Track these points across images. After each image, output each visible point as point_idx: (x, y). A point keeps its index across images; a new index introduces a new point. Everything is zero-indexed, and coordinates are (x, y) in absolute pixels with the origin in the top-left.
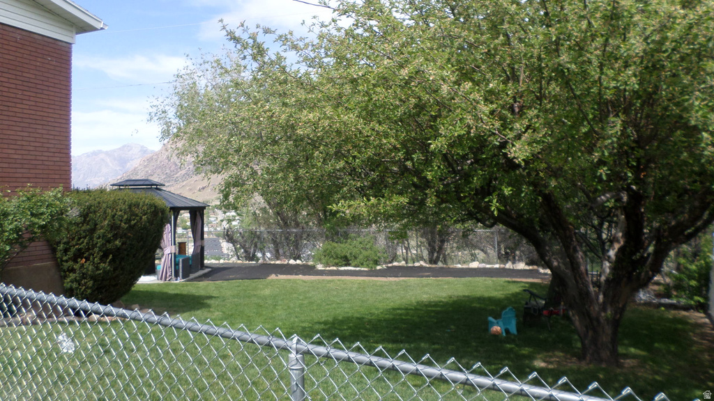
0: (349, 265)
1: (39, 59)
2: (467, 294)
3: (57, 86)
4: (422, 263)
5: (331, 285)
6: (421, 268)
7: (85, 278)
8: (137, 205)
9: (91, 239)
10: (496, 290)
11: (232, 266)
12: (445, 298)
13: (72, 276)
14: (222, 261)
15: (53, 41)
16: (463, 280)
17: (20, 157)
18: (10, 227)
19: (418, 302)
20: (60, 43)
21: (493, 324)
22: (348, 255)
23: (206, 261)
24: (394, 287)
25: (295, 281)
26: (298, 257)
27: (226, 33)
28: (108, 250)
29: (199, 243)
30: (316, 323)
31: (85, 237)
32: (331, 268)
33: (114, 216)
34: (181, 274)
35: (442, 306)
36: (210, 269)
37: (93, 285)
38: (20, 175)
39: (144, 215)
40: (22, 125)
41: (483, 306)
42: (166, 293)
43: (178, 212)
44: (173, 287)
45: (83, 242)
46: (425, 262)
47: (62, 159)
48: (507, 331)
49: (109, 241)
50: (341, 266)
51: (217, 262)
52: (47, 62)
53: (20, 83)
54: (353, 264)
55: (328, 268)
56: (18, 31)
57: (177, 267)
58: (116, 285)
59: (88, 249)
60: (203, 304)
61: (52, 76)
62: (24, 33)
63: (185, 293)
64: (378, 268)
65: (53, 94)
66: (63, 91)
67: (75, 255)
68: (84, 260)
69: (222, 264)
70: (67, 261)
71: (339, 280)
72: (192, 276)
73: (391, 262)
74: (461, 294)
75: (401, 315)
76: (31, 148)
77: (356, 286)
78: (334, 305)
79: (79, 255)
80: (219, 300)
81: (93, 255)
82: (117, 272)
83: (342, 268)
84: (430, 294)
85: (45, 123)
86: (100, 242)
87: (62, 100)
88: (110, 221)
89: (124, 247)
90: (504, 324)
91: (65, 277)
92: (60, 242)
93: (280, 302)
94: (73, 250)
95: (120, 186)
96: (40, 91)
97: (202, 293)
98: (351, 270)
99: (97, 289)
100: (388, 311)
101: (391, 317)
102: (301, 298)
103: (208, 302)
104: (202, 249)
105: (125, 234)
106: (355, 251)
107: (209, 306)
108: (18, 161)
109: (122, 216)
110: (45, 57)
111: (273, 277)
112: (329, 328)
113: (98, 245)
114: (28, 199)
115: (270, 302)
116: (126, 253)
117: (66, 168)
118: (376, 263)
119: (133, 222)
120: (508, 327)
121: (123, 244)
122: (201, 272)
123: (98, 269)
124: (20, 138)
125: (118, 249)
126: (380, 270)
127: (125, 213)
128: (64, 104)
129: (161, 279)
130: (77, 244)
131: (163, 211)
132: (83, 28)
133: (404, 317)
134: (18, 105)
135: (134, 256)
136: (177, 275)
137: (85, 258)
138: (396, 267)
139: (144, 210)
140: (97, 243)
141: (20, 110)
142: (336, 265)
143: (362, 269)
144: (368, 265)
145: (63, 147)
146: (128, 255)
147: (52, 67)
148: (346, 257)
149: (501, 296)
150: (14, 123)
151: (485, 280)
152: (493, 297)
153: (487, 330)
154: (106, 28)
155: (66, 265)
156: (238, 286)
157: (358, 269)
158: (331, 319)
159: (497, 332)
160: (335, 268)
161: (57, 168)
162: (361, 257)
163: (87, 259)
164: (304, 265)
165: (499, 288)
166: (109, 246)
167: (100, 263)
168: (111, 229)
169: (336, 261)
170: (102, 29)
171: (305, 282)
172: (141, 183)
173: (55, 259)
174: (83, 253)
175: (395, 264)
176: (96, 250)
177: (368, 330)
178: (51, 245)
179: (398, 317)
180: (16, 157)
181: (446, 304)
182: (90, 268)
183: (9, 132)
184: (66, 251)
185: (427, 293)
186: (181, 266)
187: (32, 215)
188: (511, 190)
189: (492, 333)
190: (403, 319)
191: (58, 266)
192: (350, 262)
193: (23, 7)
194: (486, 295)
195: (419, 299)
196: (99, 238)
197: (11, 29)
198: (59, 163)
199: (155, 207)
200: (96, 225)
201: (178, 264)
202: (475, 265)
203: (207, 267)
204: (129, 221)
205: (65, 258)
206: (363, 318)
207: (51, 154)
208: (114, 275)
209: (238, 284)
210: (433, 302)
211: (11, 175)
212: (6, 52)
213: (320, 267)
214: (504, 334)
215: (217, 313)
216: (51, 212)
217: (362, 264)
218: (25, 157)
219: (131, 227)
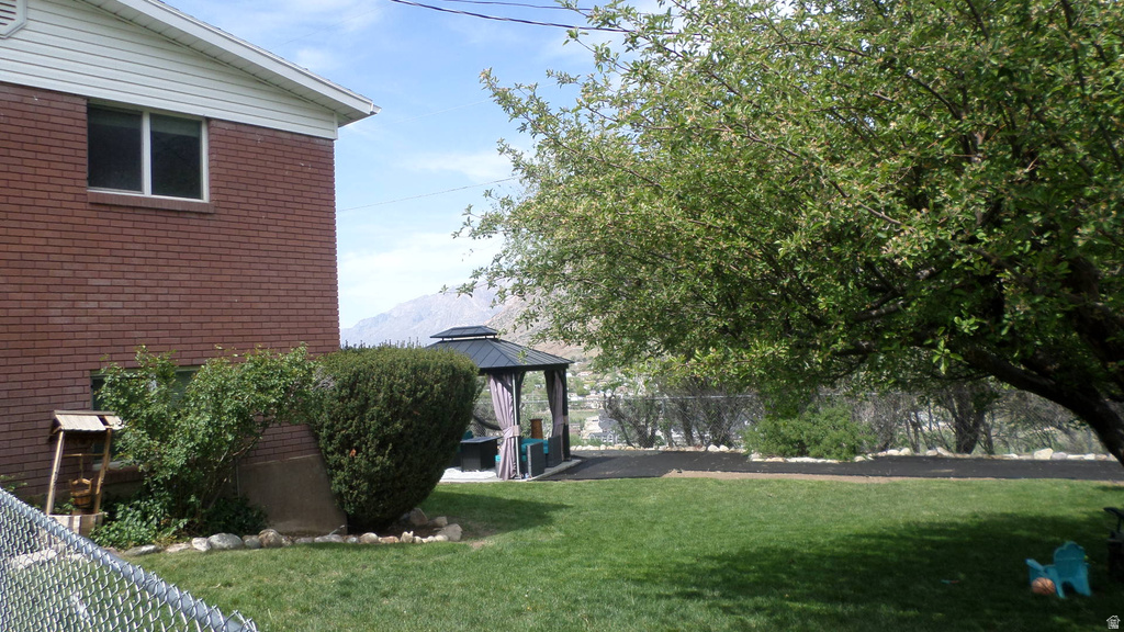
0: (803, 453)
1: (288, 167)
2: (1010, 511)
3: (314, 201)
4: (941, 451)
5: (762, 491)
6: (938, 459)
7: (357, 478)
8: (426, 368)
9: (362, 420)
10: (1073, 504)
11: (617, 455)
12: (963, 517)
13: (341, 475)
14: (603, 447)
15: (307, 139)
16: (1013, 483)
17: (266, 306)
18: (230, 408)
19: (908, 524)
20: (317, 141)
21: (1037, 574)
22: (804, 437)
23: (572, 448)
24: (873, 496)
25: (703, 482)
26: (726, 441)
27: (491, 93)
28: (386, 436)
29: (560, 421)
30: (706, 557)
31: (353, 419)
32: (774, 459)
33: (391, 386)
34: (530, 468)
35: (955, 533)
36: (579, 461)
37: (370, 488)
38: (268, 332)
39: (437, 382)
40: (268, 260)
41: (1035, 535)
42: (499, 499)
43: (523, 375)
44: (513, 489)
45: (351, 426)
46: (948, 449)
47: (326, 306)
48: (1068, 588)
49: (386, 423)
50: (793, 455)
51: (596, 448)
52: (299, 168)
53: (263, 202)
54: (812, 453)
55: (768, 460)
56: (258, 131)
57: (524, 457)
58: (403, 488)
59: (359, 436)
60: (544, 517)
61: (308, 188)
62: (266, 133)
63: (526, 499)
64: (859, 458)
65: (309, 213)
66: (324, 209)
67: (341, 443)
68: (354, 451)
69: (602, 452)
70: (332, 453)
71: (779, 481)
72: (549, 471)
73: (884, 448)
74: (997, 510)
75: (866, 547)
76: (282, 293)
77: (805, 491)
78: (752, 526)
79: (347, 444)
80: (572, 511)
81: (366, 444)
82: (402, 469)
83: (794, 460)
84: (936, 510)
85: (299, 255)
86: (374, 425)
87: (323, 221)
88: (385, 393)
89: (409, 431)
90: (1060, 575)
91: (331, 477)
92: (321, 426)
93: (665, 518)
94: (338, 436)
95: (443, 337)
96: (291, 211)
97: (552, 499)
98: (807, 464)
99: (375, 495)
100: (845, 540)
101: (846, 551)
102: (702, 511)
103: (554, 514)
104: (566, 429)
105: (410, 413)
106: (816, 431)
107: (551, 521)
108: (264, 312)
109: (401, 385)
110: (296, 162)
111: (674, 474)
112: (725, 567)
113: (372, 429)
114: (256, 366)
115: (648, 517)
116: (412, 440)
117: (332, 318)
118: (855, 451)
119: (419, 395)
120: (1070, 579)
121: (407, 427)
122: (564, 465)
123: (374, 465)
124: (266, 279)
125: (401, 435)
126: (860, 462)
127: (407, 381)
128: (326, 227)
129: (502, 476)
130: (343, 429)
131: (468, 377)
132: (348, 116)
133: (869, 553)
134: (261, 234)
135: (427, 444)
136: (524, 471)
137: (356, 448)
138: (891, 458)
139: (437, 375)
140: (370, 427)
141: (265, 241)
142: (783, 454)
143: (829, 461)
144: (838, 455)
145: (327, 288)
146: (416, 443)
147: (307, 176)
148: (801, 442)
149: (1081, 515)
150: (257, 259)
151: (1056, 485)
152: (1062, 518)
153: (1027, 584)
154: (378, 111)
155: (333, 459)
156: (610, 490)
157: (820, 461)
158: (735, 551)
159: (1045, 589)
160: (780, 460)
161: (319, 318)
162: (827, 440)
163: (358, 450)
164: (732, 454)
165: (1080, 500)
166: (387, 430)
167: (375, 456)
168: (389, 407)
169: (782, 447)
170: (372, 113)
171: (720, 484)
172: (472, 332)
173: (318, 450)
174: (353, 442)
175: (893, 452)
176: (370, 436)
177: (793, 574)
178: (312, 431)
179: (858, 552)
180: (261, 306)
181: (962, 530)
182: (363, 462)
183: (250, 272)
184: (331, 437)
185: (929, 508)
186: (529, 455)
187: (261, 389)
188: (976, 324)
189: (1035, 590)
190: (865, 556)
191: (324, 460)
192: (808, 449)
193: (262, 96)
194: (1049, 513)
195: (913, 517)
196: (372, 419)
197: (250, 130)
198: (322, 312)
199: (454, 370)
200: (367, 399)
201: (526, 454)
202: (1045, 454)
203: (575, 457)
204: (413, 392)
205: (329, 449)
206: (793, 551)
207: (310, 299)
208: (398, 474)
209: (611, 486)
210: (939, 524)
211: (255, 332)
212: (243, 161)
213: (755, 458)
214: (1061, 594)
215: (558, 534)
216: (284, 384)
217: (829, 453)
218: (273, 306)
219: (417, 402)
